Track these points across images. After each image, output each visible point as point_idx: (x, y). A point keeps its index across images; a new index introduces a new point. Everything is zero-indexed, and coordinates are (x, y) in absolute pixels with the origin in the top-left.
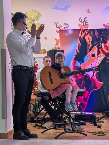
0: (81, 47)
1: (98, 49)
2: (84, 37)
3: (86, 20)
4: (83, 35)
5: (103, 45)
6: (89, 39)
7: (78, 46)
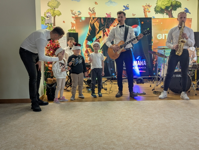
0: (91, 31)
1: (104, 32)
2: (93, 23)
3: (94, 10)
4: (93, 22)
5: (107, 30)
6: (97, 25)
7: (89, 30)
